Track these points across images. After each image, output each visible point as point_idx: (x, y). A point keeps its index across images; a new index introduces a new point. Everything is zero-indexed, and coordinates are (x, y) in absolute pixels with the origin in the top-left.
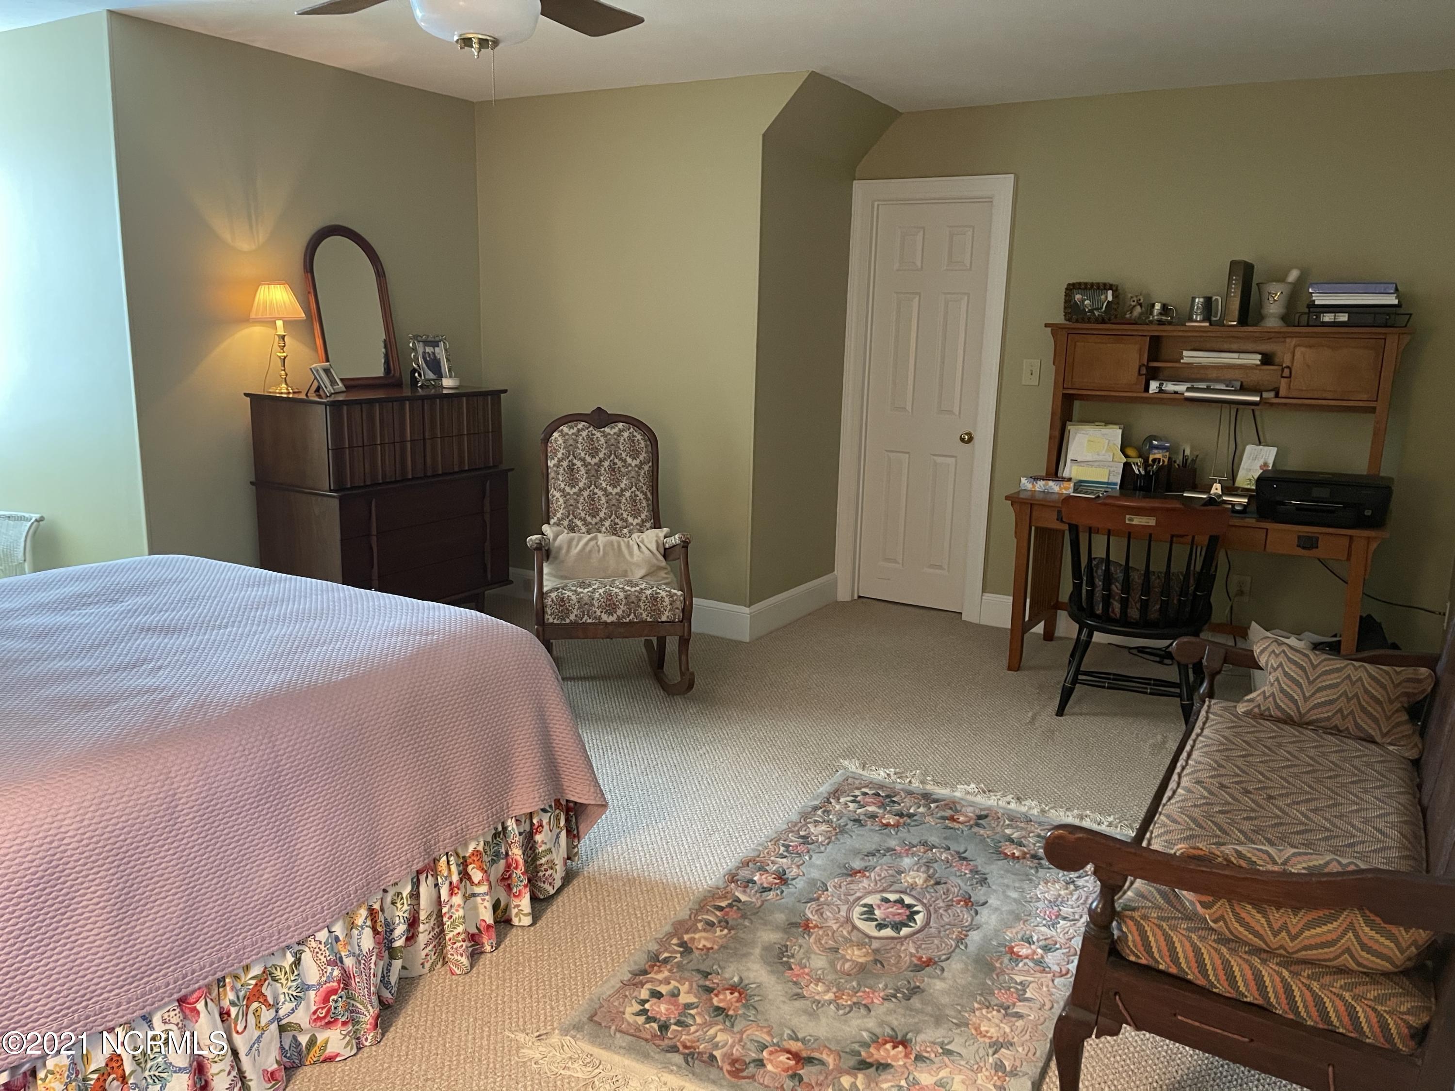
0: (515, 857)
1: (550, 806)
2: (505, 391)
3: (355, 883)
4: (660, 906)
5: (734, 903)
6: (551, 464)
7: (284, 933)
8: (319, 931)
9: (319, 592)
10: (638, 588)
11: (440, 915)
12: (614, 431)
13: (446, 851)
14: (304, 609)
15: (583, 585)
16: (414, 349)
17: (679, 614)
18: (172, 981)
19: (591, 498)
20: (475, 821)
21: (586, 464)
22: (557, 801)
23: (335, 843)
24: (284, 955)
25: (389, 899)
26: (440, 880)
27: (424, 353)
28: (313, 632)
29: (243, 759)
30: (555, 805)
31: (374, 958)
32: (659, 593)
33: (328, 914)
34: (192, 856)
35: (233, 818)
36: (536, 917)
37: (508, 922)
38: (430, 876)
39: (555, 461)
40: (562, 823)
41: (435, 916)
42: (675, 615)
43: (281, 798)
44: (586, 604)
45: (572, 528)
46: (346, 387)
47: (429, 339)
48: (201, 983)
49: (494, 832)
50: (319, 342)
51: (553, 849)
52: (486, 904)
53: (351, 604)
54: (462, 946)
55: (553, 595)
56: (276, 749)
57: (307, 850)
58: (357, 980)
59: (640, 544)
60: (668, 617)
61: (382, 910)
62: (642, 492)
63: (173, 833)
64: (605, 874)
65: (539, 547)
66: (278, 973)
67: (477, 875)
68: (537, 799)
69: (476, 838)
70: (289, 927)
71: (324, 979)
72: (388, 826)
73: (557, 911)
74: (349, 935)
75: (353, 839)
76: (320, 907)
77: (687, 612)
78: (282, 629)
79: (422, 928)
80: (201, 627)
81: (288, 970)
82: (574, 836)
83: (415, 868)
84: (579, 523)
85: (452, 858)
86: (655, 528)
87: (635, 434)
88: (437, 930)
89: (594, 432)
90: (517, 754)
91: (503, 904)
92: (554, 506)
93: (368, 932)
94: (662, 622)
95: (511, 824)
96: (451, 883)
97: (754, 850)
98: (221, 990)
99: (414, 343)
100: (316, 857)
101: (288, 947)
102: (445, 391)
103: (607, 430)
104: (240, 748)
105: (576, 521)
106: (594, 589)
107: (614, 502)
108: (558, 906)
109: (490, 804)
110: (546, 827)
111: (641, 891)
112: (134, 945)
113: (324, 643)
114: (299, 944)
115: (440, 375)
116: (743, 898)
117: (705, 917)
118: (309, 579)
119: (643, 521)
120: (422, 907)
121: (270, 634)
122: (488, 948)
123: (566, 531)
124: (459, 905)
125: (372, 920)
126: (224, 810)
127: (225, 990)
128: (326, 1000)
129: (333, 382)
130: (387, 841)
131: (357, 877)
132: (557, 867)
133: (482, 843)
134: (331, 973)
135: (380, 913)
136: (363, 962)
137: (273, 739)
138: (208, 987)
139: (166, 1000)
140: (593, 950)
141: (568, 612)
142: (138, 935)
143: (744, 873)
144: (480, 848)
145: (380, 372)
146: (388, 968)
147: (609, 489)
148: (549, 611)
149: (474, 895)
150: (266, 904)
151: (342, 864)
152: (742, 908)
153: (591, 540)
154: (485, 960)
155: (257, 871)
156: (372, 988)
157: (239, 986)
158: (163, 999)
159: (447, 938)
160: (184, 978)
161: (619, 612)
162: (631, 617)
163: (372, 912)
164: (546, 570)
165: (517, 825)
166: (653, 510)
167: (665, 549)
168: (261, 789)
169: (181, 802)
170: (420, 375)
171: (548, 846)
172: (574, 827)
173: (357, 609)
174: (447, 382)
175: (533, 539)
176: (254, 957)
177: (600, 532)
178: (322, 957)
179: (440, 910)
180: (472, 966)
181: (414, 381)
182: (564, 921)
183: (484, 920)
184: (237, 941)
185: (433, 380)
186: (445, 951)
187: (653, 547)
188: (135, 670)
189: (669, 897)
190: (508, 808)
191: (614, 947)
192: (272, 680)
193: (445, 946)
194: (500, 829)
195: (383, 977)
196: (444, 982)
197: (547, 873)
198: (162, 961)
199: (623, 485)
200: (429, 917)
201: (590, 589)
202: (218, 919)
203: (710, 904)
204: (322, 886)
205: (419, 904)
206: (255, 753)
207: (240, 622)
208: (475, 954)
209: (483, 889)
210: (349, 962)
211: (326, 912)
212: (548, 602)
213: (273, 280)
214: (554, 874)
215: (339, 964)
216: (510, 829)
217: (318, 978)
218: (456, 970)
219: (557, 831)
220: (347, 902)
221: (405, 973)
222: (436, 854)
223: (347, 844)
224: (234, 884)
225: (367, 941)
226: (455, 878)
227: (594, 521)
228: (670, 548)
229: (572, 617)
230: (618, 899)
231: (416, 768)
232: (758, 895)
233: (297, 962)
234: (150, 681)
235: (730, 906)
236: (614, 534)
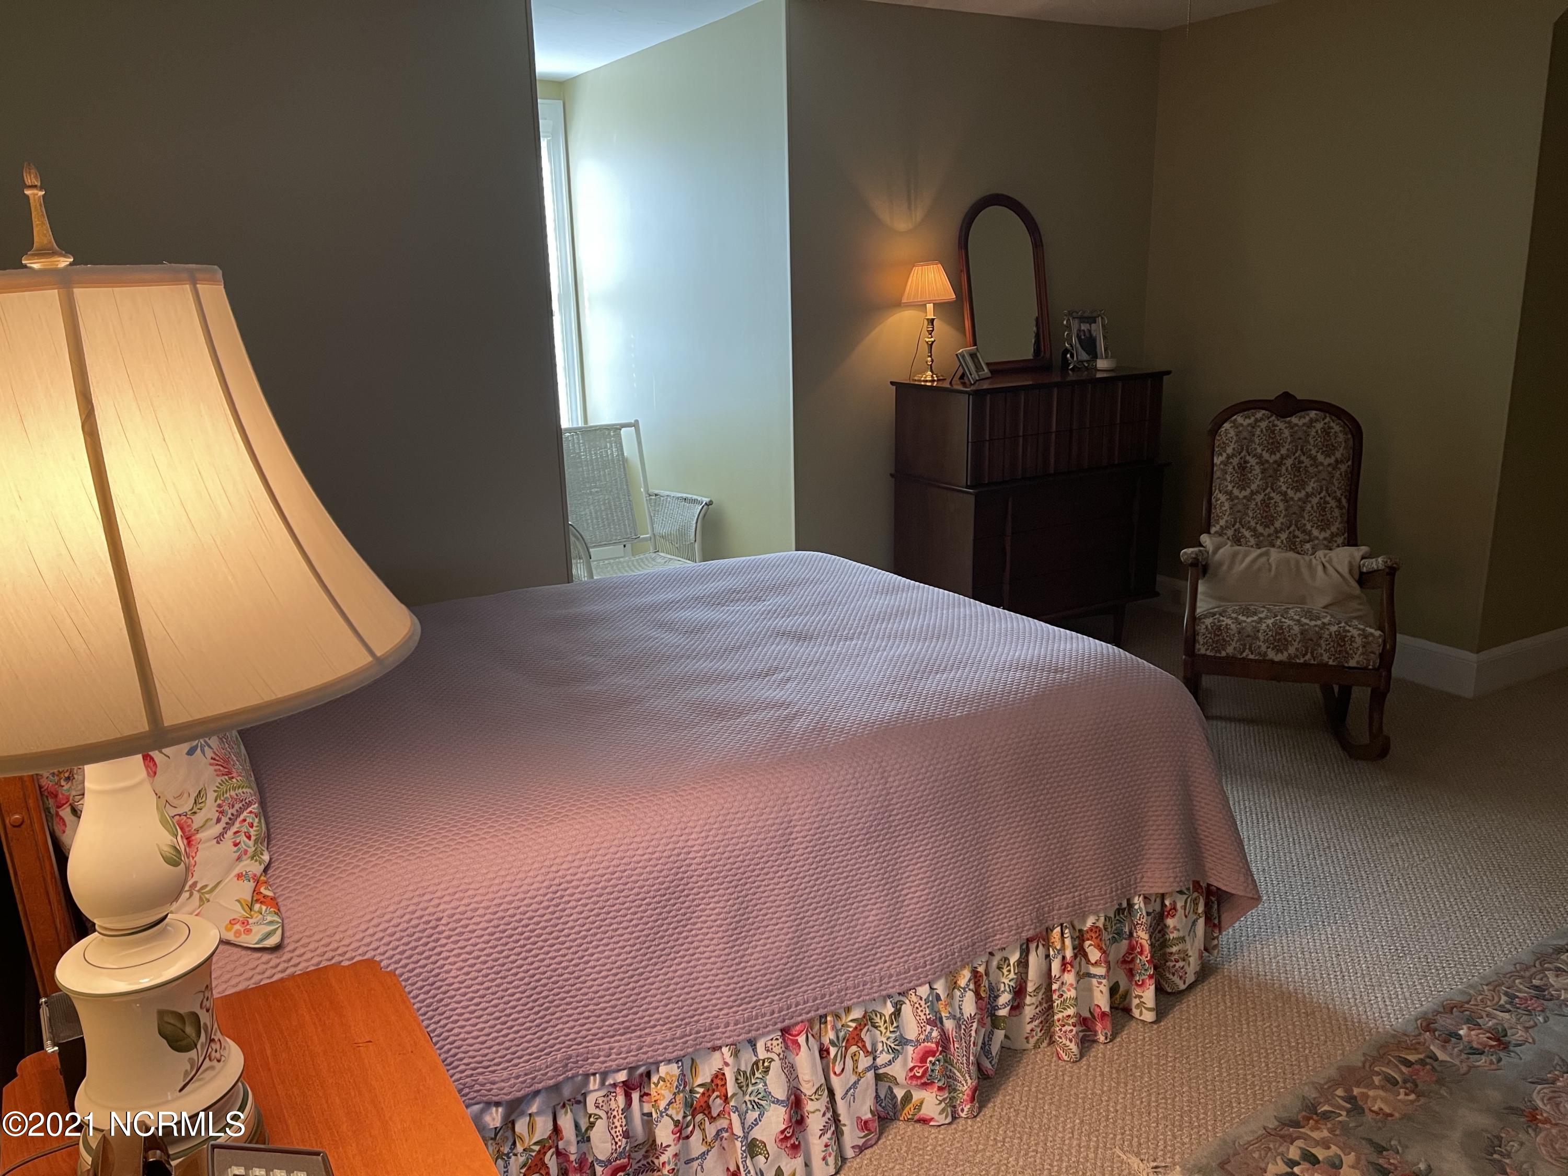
0: (1140, 941)
1: (1188, 889)
2: (1168, 373)
3: (960, 941)
4: (1322, 1038)
5: (1428, 1060)
6: (1217, 460)
7: (886, 980)
8: (920, 985)
9: (945, 607)
10: (1319, 623)
11: (1049, 991)
12: (1303, 421)
13: (1061, 921)
14: (928, 625)
15: (1247, 612)
16: (1068, 327)
17: (1374, 662)
18: (776, 1010)
19: (1266, 503)
20: (1096, 893)
21: (1261, 462)
22: (1197, 885)
23: (941, 894)
24: (885, 1003)
25: (995, 963)
26: (1052, 953)
27: (1079, 330)
28: (935, 655)
29: (855, 793)
30: (1194, 887)
31: (975, 1025)
32: (1349, 631)
33: (930, 969)
34: (803, 886)
35: (843, 853)
36: (1161, 1012)
37: (1127, 1011)
38: (1041, 946)
39: (1223, 458)
40: (1201, 909)
41: (1043, 990)
42: (1368, 660)
43: (890, 838)
44: (1249, 636)
45: (1237, 540)
46: (991, 371)
47: (1086, 315)
48: (804, 1017)
49: (1117, 907)
50: (968, 324)
51: (1187, 938)
52: (1102, 987)
53: (977, 624)
54: (1071, 1031)
55: (1208, 621)
56: (888, 786)
57: (913, 898)
58: (956, 1045)
59: (1327, 565)
60: (1358, 662)
61: (987, 974)
62: (1335, 498)
63: (787, 860)
64: (1251, 979)
65: (1195, 563)
66: (877, 1019)
67: (1094, 955)
68: (1171, 879)
69: (1096, 913)
70: (891, 976)
71: (922, 1037)
72: (999, 884)
73: (1188, 1012)
74: (950, 996)
75: (960, 893)
76: (922, 961)
77: (1387, 657)
78: (904, 647)
79: (1028, 1000)
80: (830, 636)
81: (887, 1018)
82: (1215, 925)
83: (1025, 935)
84: (1247, 534)
85: (1067, 931)
86: (1348, 545)
87: (1332, 424)
88: (1045, 1005)
89: (1276, 422)
90: (1151, 823)
91: (1122, 989)
92: (1216, 512)
93: (970, 996)
94: (1350, 668)
95: (1138, 902)
96: (1064, 958)
97: (1462, 992)
98: (822, 1026)
99: (1068, 320)
100: (922, 907)
101: (890, 996)
102: (1099, 375)
103: (1294, 420)
104: (853, 781)
105: (1243, 530)
106: (1261, 619)
107: (1295, 509)
108: (1188, 1006)
109: (1115, 877)
110: (1180, 911)
111: (1298, 1012)
112: (745, 968)
113: (945, 670)
114: (899, 994)
115: (1095, 356)
116: (1441, 1055)
117: (1384, 1069)
118: (936, 589)
119: (1333, 535)
120: (1030, 978)
121: (892, 653)
122: (1101, 1038)
123: (1229, 543)
124: (1071, 985)
125: (975, 983)
126: (834, 844)
127: (826, 1027)
128: (923, 1060)
129: (979, 368)
130: (996, 900)
131: (962, 935)
132: (1191, 960)
133: (1102, 919)
134: (930, 1033)
135: (985, 977)
136: (963, 1027)
137: (886, 774)
138: (811, 1021)
139: (770, 1028)
140: (1229, 1075)
141: (1224, 644)
142: (749, 958)
143: (1445, 1022)
144: (1100, 924)
145: (1029, 354)
146: (989, 1036)
147: (1291, 493)
148: (1201, 639)
149: (1089, 975)
150: (870, 947)
151: (948, 919)
152: (1439, 1069)
153: (1260, 555)
154: (1098, 1051)
155: (863, 912)
156: (971, 1058)
157: (839, 1026)
158: (767, 1026)
159: (1056, 1018)
160: (788, 1009)
161: (1292, 650)
162: (1307, 658)
163: (975, 974)
164: (1201, 588)
165: (1145, 904)
166: (1348, 522)
167: (1361, 574)
168: (871, 827)
169: (796, 829)
170: (1072, 356)
171: (1181, 934)
172: (1216, 915)
173: (982, 631)
174: (1102, 364)
175: (1188, 552)
176: (855, 1000)
177: (1273, 546)
178: (922, 1014)
179: (1050, 985)
180: (1082, 1055)
181: (1065, 362)
182: (1195, 1027)
183: (1098, 1006)
184: (840, 980)
185: (1087, 361)
186: (1052, 1030)
187: (1345, 570)
188: (767, 679)
189: (1336, 1030)
190: (1136, 883)
191: (1257, 1078)
192: (890, 707)
193: (1052, 1024)
194: (1125, 905)
195: (984, 1043)
196: (1050, 1065)
197: (1178, 965)
198: (769, 988)
199: (1309, 489)
200: (1037, 990)
201: (1255, 618)
202: (824, 954)
203: (1393, 1053)
204: (926, 939)
205: (1027, 973)
206: (867, 788)
207: (866, 634)
208: (1086, 1041)
209: (1100, 971)
210: (949, 1025)
211: (928, 967)
212: (1201, 629)
213: (928, 259)
214: (1186, 967)
215: (939, 1025)
216: (1136, 907)
217: (916, 1034)
218: (1064, 1055)
219: (1193, 917)
220: (950, 961)
221: (1008, 1044)
222: (1050, 923)
223: (954, 898)
224: (840, 921)
225: (969, 1006)
226: (1069, 953)
227: (1266, 532)
228: (1368, 573)
229: (1230, 650)
230: (1266, 1015)
231: (1033, 825)
232: (1464, 1056)
233: (897, 1013)
234: (778, 695)
235: (1422, 1062)
236: (1291, 549)
